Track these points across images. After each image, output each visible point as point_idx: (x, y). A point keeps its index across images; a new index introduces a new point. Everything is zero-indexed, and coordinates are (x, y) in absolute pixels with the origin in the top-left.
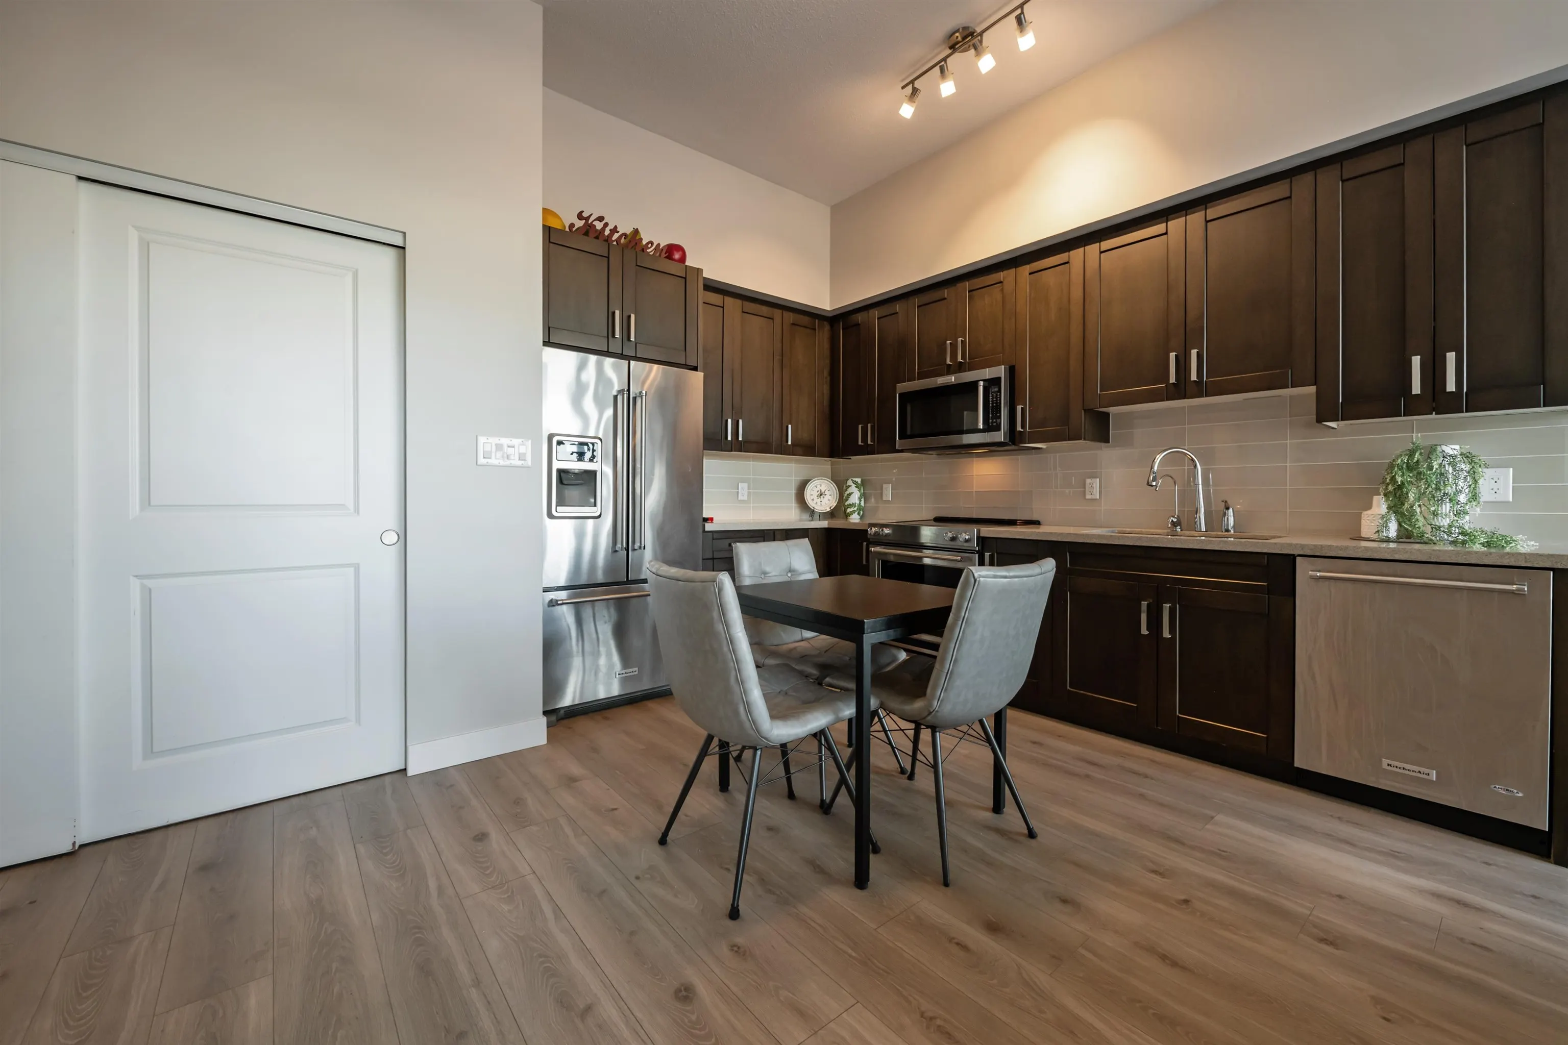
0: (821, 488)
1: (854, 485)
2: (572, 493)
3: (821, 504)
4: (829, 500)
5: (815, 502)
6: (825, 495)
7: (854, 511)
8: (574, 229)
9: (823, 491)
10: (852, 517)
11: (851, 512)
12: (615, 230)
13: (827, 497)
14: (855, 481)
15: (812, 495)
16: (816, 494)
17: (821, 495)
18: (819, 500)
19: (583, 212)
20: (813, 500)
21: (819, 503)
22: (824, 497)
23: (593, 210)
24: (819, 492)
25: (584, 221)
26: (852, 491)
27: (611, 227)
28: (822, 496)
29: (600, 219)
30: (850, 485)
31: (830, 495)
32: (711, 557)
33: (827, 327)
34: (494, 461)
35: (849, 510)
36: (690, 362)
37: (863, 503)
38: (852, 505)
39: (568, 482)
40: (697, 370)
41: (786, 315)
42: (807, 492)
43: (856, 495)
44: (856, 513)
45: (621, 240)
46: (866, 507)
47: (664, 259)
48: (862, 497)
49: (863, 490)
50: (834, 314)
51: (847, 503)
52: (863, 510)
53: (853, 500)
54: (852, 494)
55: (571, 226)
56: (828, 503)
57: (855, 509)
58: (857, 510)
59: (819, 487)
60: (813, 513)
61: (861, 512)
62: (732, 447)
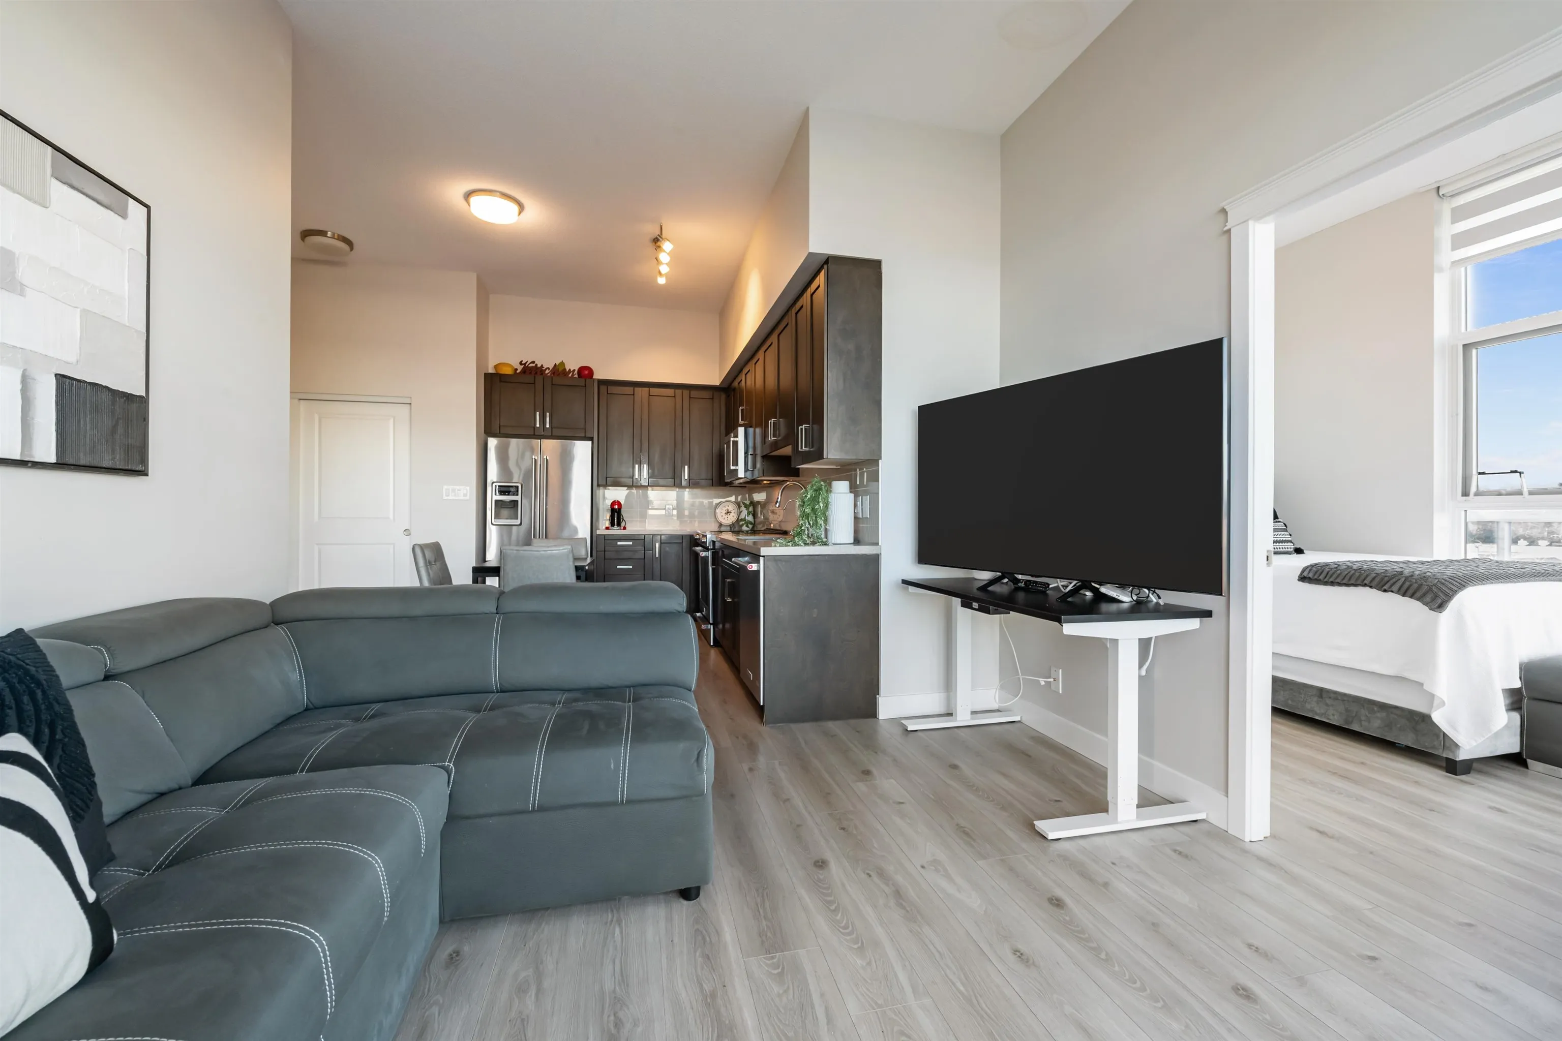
2: (505, 512)
4: (733, 516)
5: (723, 517)
8: (518, 372)
9: (729, 511)
10: (743, 528)
12: (542, 366)
13: (732, 514)
15: (722, 513)
16: (724, 512)
18: (726, 515)
19: (522, 361)
20: (722, 516)
21: (726, 518)
22: (729, 514)
23: (527, 359)
24: (727, 511)
25: (523, 366)
27: (539, 365)
29: (533, 362)
30: (742, 506)
31: (734, 513)
32: (606, 550)
33: (723, 396)
34: (450, 498)
35: (741, 523)
36: (588, 435)
37: (750, 518)
38: (742, 520)
39: (503, 506)
40: (591, 439)
41: (686, 392)
42: (718, 511)
43: (745, 512)
44: (745, 526)
45: (547, 371)
46: (755, 521)
47: (576, 376)
48: (749, 514)
49: (751, 509)
50: (725, 386)
51: (740, 518)
52: (751, 523)
53: (742, 516)
54: (742, 511)
55: (516, 370)
56: (731, 519)
57: (744, 522)
58: (745, 523)
59: (727, 508)
60: (721, 525)
61: (749, 525)
62: (637, 483)
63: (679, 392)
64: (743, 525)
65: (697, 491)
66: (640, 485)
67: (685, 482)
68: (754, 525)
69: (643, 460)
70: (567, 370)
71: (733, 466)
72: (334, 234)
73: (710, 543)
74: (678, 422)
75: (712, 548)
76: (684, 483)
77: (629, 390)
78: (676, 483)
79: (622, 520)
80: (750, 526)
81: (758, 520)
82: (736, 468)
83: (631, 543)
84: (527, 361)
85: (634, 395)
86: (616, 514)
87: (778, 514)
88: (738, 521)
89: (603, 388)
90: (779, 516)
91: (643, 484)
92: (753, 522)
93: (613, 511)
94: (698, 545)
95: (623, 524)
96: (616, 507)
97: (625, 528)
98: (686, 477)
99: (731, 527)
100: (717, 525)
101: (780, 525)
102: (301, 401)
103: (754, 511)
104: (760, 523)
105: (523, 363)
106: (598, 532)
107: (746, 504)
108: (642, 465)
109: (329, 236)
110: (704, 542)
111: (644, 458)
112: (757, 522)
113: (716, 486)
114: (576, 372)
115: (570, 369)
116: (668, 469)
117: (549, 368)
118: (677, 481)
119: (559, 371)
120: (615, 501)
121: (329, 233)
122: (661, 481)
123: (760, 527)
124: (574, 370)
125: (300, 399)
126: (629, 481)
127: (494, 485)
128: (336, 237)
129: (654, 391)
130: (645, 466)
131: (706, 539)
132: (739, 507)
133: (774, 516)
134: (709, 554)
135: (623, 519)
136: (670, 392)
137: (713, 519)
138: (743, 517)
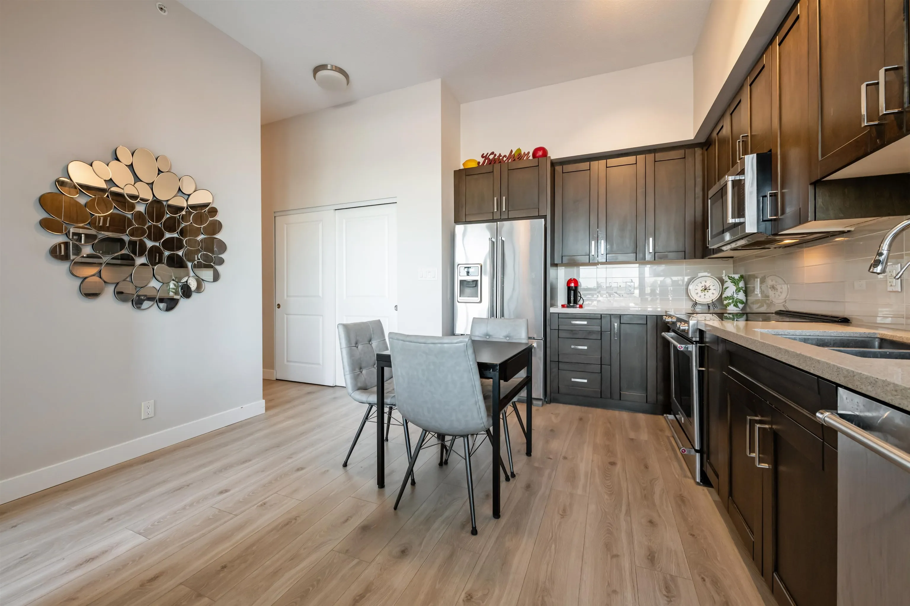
0: (706, 284)
1: (729, 281)
2: (468, 290)
3: (705, 297)
4: (713, 294)
5: (699, 295)
6: (710, 289)
7: (729, 303)
9: (708, 286)
10: (728, 308)
11: (727, 304)
12: (500, 155)
13: (712, 291)
14: (731, 277)
15: (696, 289)
16: (700, 288)
17: (705, 290)
18: (703, 293)
19: (484, 154)
20: (697, 294)
21: (703, 296)
22: (707, 291)
23: (487, 151)
24: (703, 287)
25: (484, 158)
26: (728, 286)
27: (498, 155)
28: (707, 290)
29: (492, 153)
30: (727, 280)
31: (715, 290)
32: (557, 328)
33: (700, 149)
35: (725, 302)
36: (541, 214)
37: (741, 296)
38: (727, 298)
39: (467, 286)
40: (545, 217)
41: (650, 157)
42: (690, 287)
43: (731, 289)
44: (732, 305)
45: (505, 159)
46: (747, 300)
47: (531, 158)
48: (739, 291)
49: (741, 284)
50: (702, 140)
51: (724, 296)
52: (742, 302)
53: (728, 293)
54: (727, 288)
55: (479, 163)
56: (712, 296)
57: (731, 301)
58: (733, 302)
59: (703, 284)
60: (695, 304)
61: (739, 304)
62: (593, 260)
63: (641, 157)
64: (729, 304)
65: (662, 268)
66: (597, 262)
67: (650, 256)
68: (745, 304)
69: (600, 236)
70: (522, 153)
71: (732, 218)
72: (332, 66)
73: (694, 332)
74: (641, 191)
75: (698, 339)
76: (648, 257)
77: (584, 166)
78: (639, 259)
79: (579, 298)
80: (741, 306)
81: (751, 299)
82: (742, 220)
83: (585, 323)
84: (488, 153)
85: (590, 169)
86: (572, 292)
87: (779, 290)
88: (720, 299)
89: (558, 168)
90: (781, 292)
91: (600, 261)
92: (744, 301)
93: (569, 289)
94: (668, 329)
95: (581, 302)
96: (572, 285)
97: (581, 306)
98: (651, 251)
99: (709, 307)
100: (691, 304)
101: (784, 306)
102: (336, 211)
103: (746, 287)
104: (757, 302)
105: (484, 155)
106: (552, 310)
107: (734, 278)
108: (599, 241)
109: (329, 68)
110: (684, 331)
111: (602, 234)
112: (749, 302)
113: (690, 258)
114: (531, 154)
115: (524, 153)
116: (628, 242)
117: (505, 156)
118: (640, 256)
119: (517, 157)
120: (571, 279)
121: (329, 66)
122: (621, 257)
123: (755, 308)
124: (529, 153)
125: (336, 210)
126: (585, 259)
127: (459, 266)
128: (334, 69)
129: (612, 162)
130: (603, 241)
131: (689, 326)
132: (722, 282)
133: (775, 292)
134: (693, 348)
135: (581, 297)
136: (631, 159)
137: (684, 297)
138: (729, 295)
